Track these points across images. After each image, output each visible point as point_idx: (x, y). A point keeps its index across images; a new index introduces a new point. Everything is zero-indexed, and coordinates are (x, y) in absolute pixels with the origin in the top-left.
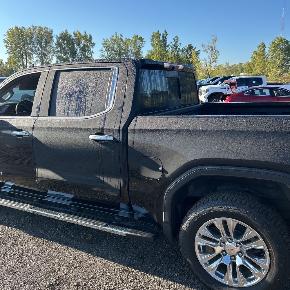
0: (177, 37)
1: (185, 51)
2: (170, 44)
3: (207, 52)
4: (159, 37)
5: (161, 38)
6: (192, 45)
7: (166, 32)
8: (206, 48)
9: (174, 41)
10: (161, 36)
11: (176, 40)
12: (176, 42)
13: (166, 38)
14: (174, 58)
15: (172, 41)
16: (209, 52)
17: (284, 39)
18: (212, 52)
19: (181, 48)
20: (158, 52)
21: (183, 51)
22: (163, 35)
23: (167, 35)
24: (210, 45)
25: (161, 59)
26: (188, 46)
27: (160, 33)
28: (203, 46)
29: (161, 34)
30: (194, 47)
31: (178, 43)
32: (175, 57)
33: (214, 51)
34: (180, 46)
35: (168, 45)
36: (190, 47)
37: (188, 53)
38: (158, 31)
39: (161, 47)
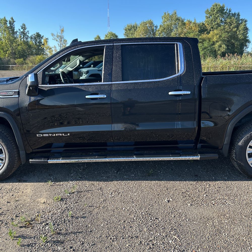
0: (24, 25)
1: (34, 38)
2: (18, 31)
3: (57, 41)
4: (7, 24)
5: (9, 25)
6: (40, 34)
7: (12, 19)
8: (55, 37)
9: (22, 28)
10: (8, 23)
11: (24, 27)
12: (23, 30)
13: (14, 25)
14: (23, 45)
15: (20, 28)
16: (58, 40)
17: (114, 34)
18: (61, 41)
19: (30, 35)
20: (6, 38)
21: (31, 38)
22: (10, 22)
23: (14, 22)
24: (59, 34)
25: (10, 44)
26: (36, 34)
27: (7, 19)
28: (53, 35)
29: (8, 21)
30: (42, 36)
31: (26, 31)
32: (24, 43)
33: (63, 40)
34: (28, 33)
35: (16, 32)
36: (38, 36)
37: (36, 41)
38: (5, 18)
39: (9, 33)
